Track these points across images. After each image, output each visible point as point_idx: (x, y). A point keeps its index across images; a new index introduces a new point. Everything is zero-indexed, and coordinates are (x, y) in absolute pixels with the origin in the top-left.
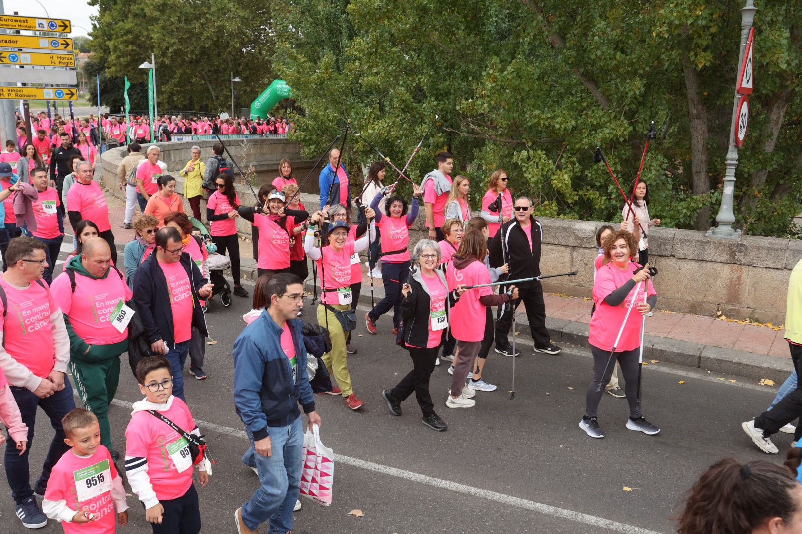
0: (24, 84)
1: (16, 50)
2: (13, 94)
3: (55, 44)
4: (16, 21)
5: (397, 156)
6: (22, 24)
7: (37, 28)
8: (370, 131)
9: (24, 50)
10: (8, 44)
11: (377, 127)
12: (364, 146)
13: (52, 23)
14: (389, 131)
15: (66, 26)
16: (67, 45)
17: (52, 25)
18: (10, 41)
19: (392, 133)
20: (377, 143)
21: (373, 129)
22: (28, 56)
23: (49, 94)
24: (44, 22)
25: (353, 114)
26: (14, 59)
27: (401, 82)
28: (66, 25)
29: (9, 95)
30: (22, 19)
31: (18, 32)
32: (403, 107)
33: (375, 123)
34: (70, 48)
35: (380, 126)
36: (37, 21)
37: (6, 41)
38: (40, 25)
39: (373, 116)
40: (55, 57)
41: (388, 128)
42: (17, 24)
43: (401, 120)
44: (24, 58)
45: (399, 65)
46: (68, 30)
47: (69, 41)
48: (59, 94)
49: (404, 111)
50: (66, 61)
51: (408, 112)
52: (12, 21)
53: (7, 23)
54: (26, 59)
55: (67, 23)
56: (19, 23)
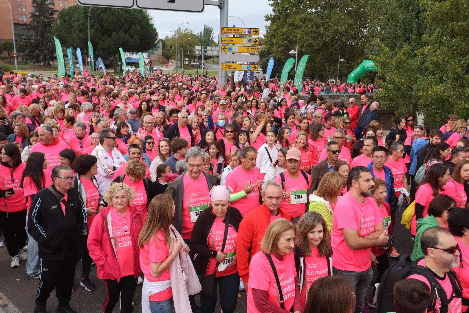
0: (233, 62)
1: (232, 45)
2: (228, 68)
3: (250, 41)
4: (234, 30)
6: (236, 31)
7: (243, 33)
9: (235, 45)
10: (228, 42)
13: (250, 30)
14: (444, 92)
15: (257, 32)
16: (256, 41)
17: (250, 32)
18: (230, 41)
19: (446, 94)
22: (237, 48)
23: (244, 67)
24: (247, 30)
26: (230, 49)
28: (257, 31)
29: (226, 68)
30: (236, 29)
31: (234, 36)
32: (455, 76)
34: (257, 43)
36: (244, 30)
38: (245, 32)
40: (250, 48)
42: (234, 31)
43: (453, 86)
46: (257, 34)
47: (257, 40)
48: (249, 68)
50: (255, 50)
51: (459, 80)
52: (232, 30)
54: (236, 49)
56: (235, 31)
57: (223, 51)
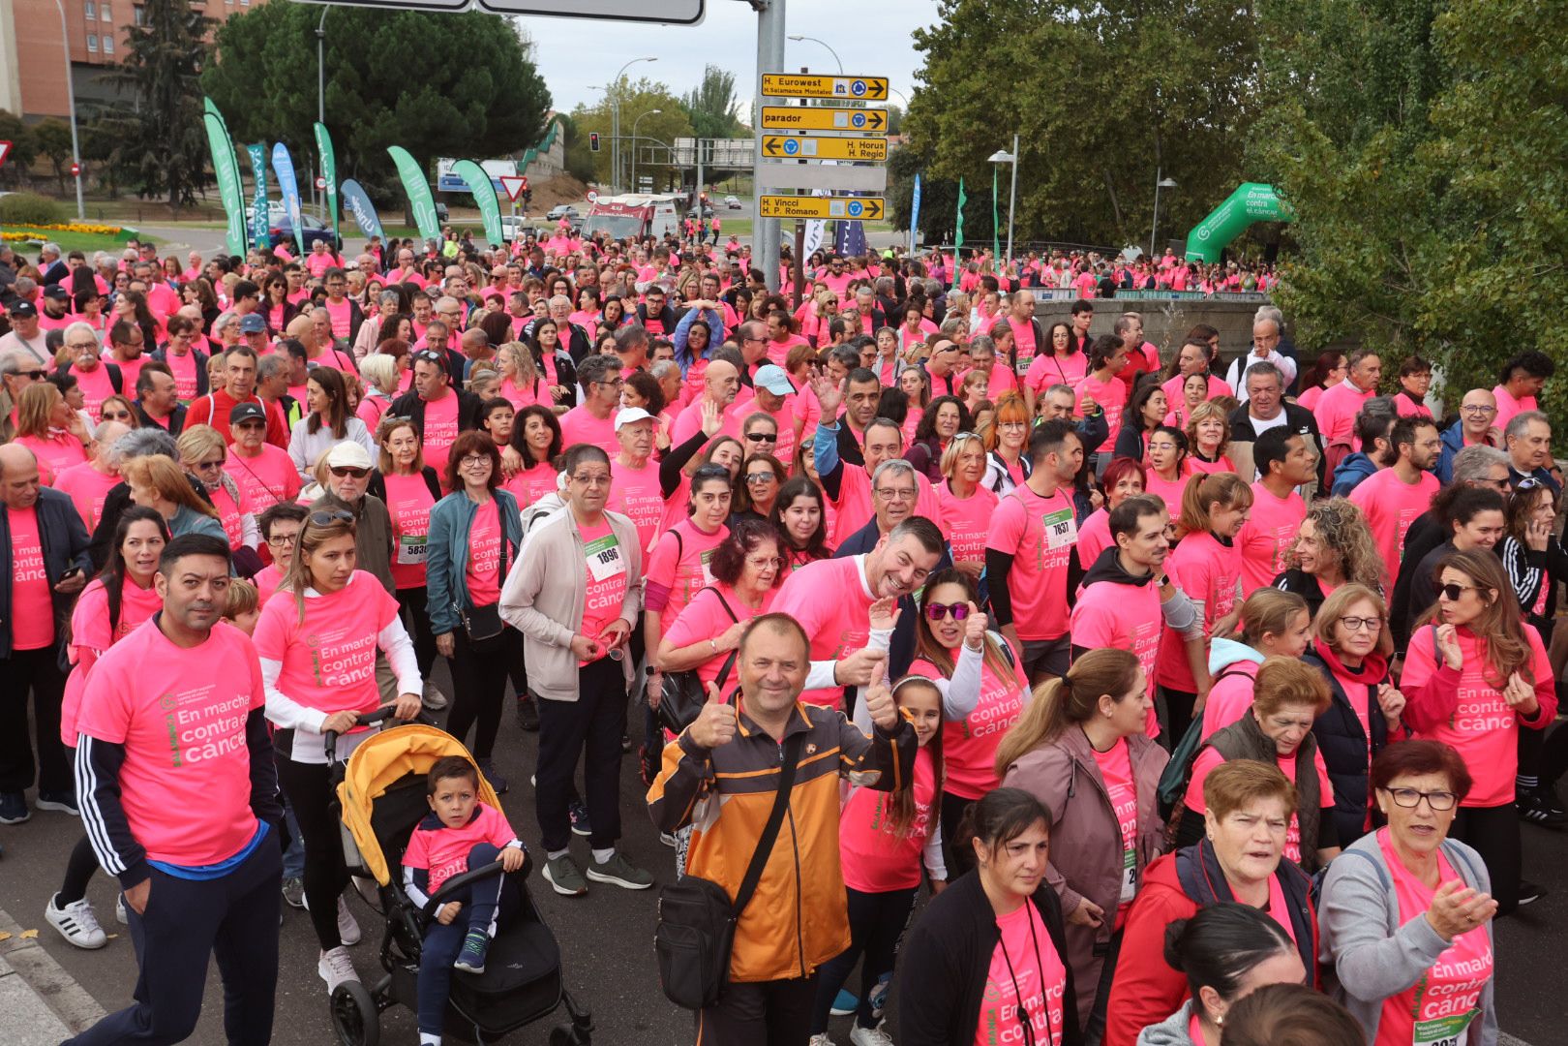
0: (801, 191)
1: (797, 133)
2: (783, 209)
3: (859, 120)
4: (803, 83)
5: (1514, 350)
6: (812, 88)
7: (835, 94)
8: (1459, 289)
9: (808, 133)
10: (786, 124)
11: (1476, 283)
12: (1439, 320)
13: (858, 83)
14: (1506, 291)
15: (880, 89)
16: (879, 121)
17: (859, 88)
18: (790, 118)
19: (1511, 296)
20: (1472, 315)
21: (1467, 285)
22: (813, 142)
23: (838, 208)
24: (846, 83)
25: (1420, 254)
26: (792, 147)
27: (1548, 186)
28: (880, 87)
29: (777, 210)
30: (812, 79)
31: (803, 102)
32: (1547, 239)
33: (1473, 273)
34: (882, 127)
35: (1485, 279)
36: (836, 82)
37: (783, 119)
38: (840, 88)
39: (1469, 256)
40: (856, 143)
41: (1503, 285)
42: (803, 88)
43: (1538, 270)
44: (807, 147)
45: (1549, 146)
46: (883, 94)
47: (882, 115)
48: (855, 209)
49: (1548, 249)
50: (873, 150)
51: (1558, 251)
52: (797, 84)
53: (788, 87)
55: (883, 83)
56: (807, 87)
57: (767, 152)
